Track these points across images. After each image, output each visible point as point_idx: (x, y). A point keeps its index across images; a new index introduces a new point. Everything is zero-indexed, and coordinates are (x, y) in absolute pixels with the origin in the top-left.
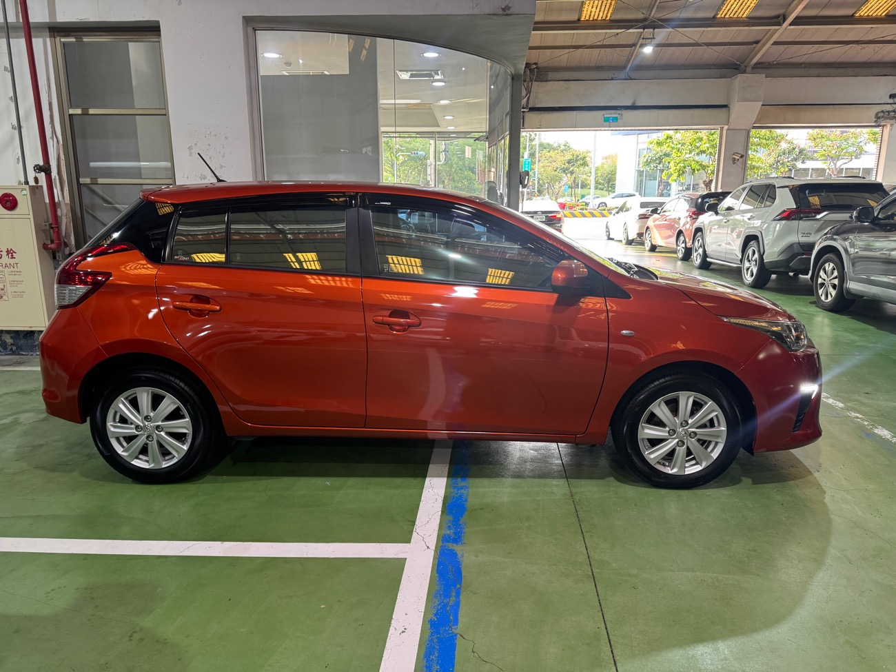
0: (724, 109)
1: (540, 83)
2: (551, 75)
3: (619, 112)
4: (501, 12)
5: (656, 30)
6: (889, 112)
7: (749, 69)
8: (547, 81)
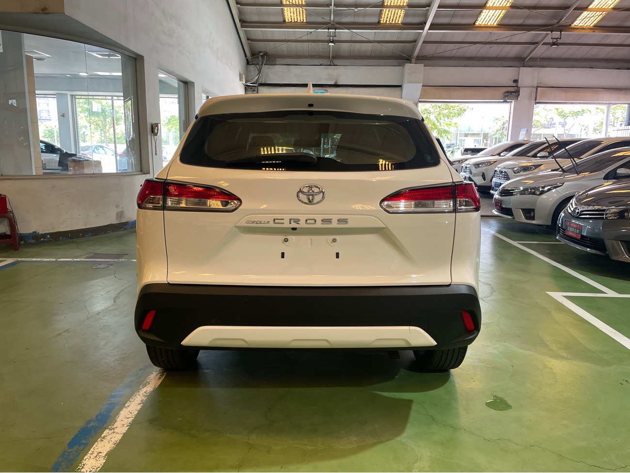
0: (398, 88)
1: (269, 66)
2: (279, 61)
3: (325, 88)
4: (41, 12)
5: (337, 30)
6: (512, 92)
7: (413, 60)
8: (275, 65)
